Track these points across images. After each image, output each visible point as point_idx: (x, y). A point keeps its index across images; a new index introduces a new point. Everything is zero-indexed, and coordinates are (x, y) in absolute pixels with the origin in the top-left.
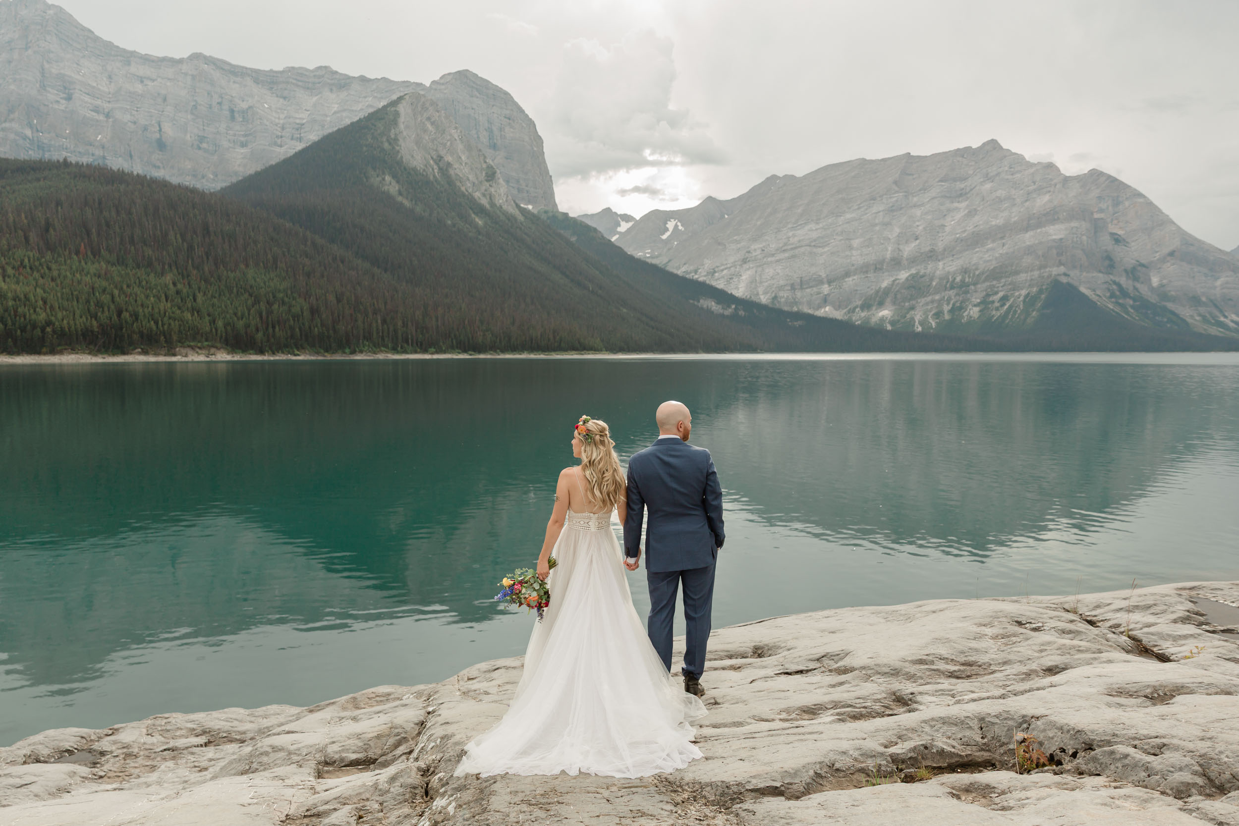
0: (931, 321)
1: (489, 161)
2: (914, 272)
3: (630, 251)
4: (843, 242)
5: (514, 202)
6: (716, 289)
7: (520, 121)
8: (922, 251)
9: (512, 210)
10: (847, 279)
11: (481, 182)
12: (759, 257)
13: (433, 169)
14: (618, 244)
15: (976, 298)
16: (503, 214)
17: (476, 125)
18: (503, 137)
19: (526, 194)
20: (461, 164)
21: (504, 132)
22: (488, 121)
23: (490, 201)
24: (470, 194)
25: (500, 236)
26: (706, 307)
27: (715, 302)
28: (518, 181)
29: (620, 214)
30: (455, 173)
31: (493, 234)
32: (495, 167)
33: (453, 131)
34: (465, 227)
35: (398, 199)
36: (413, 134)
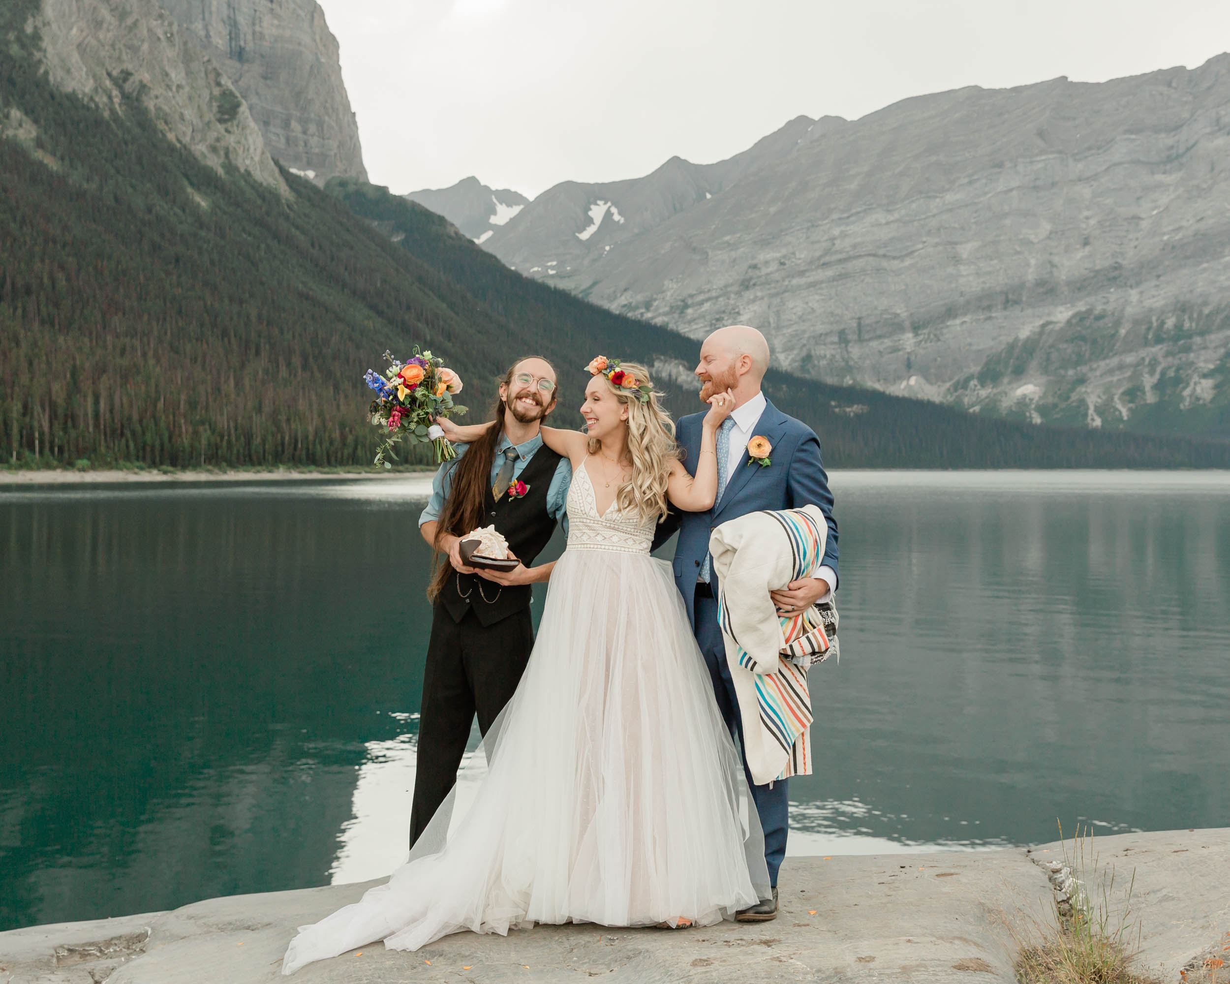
0: (1119, 406)
1: (225, 81)
2: (1083, 309)
3: (514, 262)
4: (941, 248)
5: (276, 163)
7: (292, 6)
8: (1098, 268)
9: (271, 180)
10: (949, 323)
11: (208, 124)
12: (776, 276)
13: (110, 97)
14: (490, 250)
15: (1206, 361)
16: (253, 187)
17: (203, 12)
18: (258, 36)
19: (301, 149)
20: (169, 87)
21: (260, 26)
22: (229, 6)
23: (227, 161)
24: (185, 147)
25: (244, 230)
26: (668, 377)
27: (684, 366)
28: (286, 124)
29: (497, 190)
30: (155, 105)
31: (230, 228)
32: (238, 94)
33: (155, 23)
34: (172, 213)
35: (36, 154)
36: (71, 29)
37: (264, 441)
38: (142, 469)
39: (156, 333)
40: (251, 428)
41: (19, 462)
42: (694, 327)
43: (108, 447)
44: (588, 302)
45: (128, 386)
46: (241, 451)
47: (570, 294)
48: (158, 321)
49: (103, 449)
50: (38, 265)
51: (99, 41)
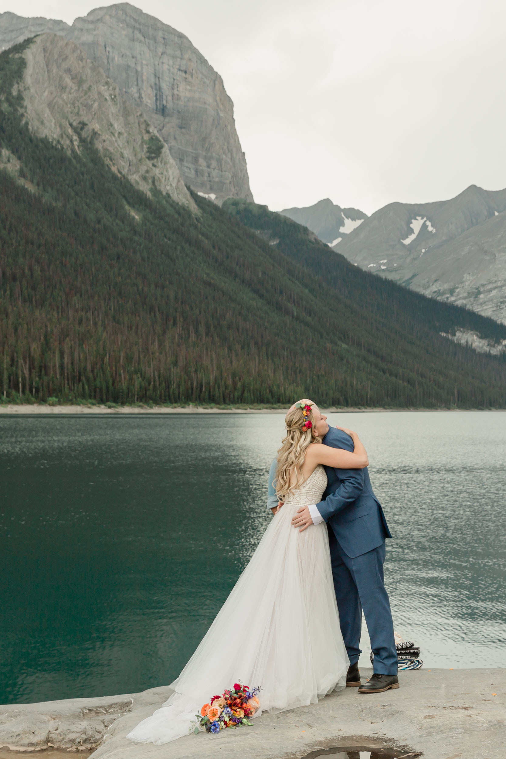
1: (153, 130)
3: (356, 261)
5: (189, 188)
6: (480, 317)
7: (200, 76)
9: (184, 200)
11: (140, 160)
13: (71, 141)
14: (339, 251)
16: (172, 206)
17: (137, 80)
18: (176, 98)
19: (206, 178)
20: (113, 134)
21: (178, 90)
22: (155, 75)
23: (153, 187)
24: (124, 176)
25: (165, 236)
26: (465, 343)
27: (477, 335)
28: (196, 160)
29: (344, 208)
30: (103, 147)
31: (155, 234)
32: (161, 139)
33: (103, 88)
34: (115, 224)
35: (19, 182)
36: (44, 92)
37: (179, 385)
38: (93, 404)
39: (103, 309)
40: (170, 377)
41: (8, 399)
42: (485, 307)
43: (70, 389)
44: (409, 290)
45: (84, 346)
46: (163, 392)
47: (396, 283)
48: (105, 300)
49: (67, 391)
50: (21, 260)
51: (64, 100)
